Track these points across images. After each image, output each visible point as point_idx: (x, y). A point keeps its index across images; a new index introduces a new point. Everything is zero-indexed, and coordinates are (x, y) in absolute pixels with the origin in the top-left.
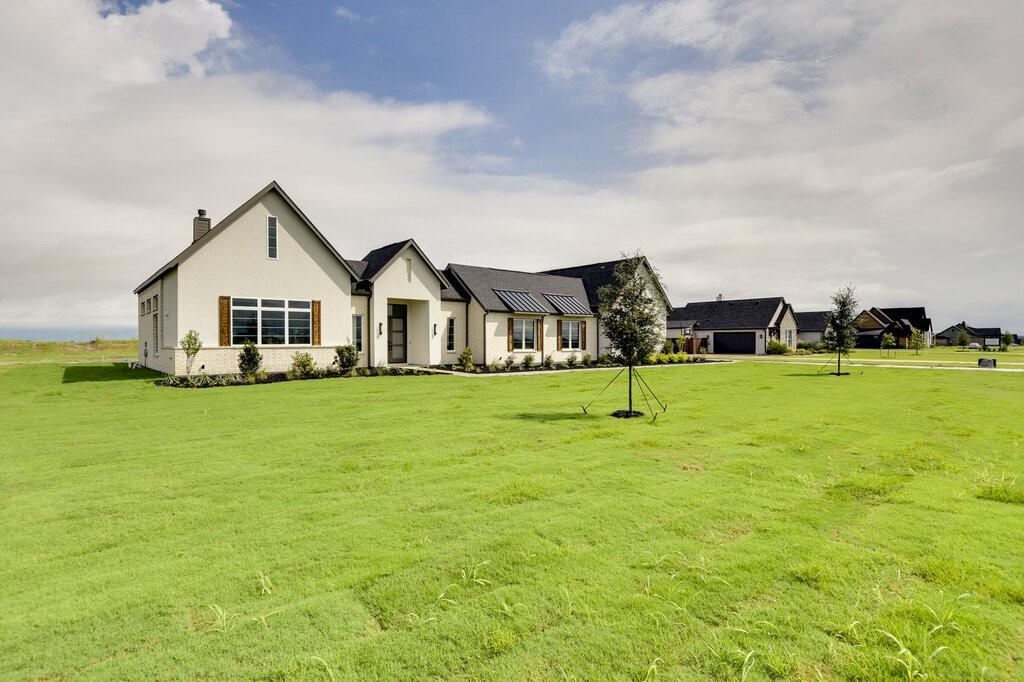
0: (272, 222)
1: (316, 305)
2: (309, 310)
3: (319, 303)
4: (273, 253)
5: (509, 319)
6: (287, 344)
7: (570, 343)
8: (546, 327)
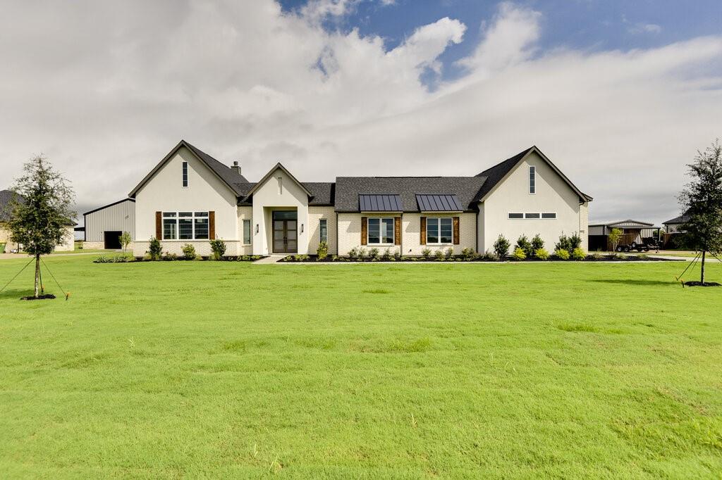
0: (185, 165)
1: (212, 214)
2: (208, 218)
3: (214, 212)
4: (185, 184)
5: (362, 218)
6: (194, 239)
7: (439, 238)
8: (405, 224)
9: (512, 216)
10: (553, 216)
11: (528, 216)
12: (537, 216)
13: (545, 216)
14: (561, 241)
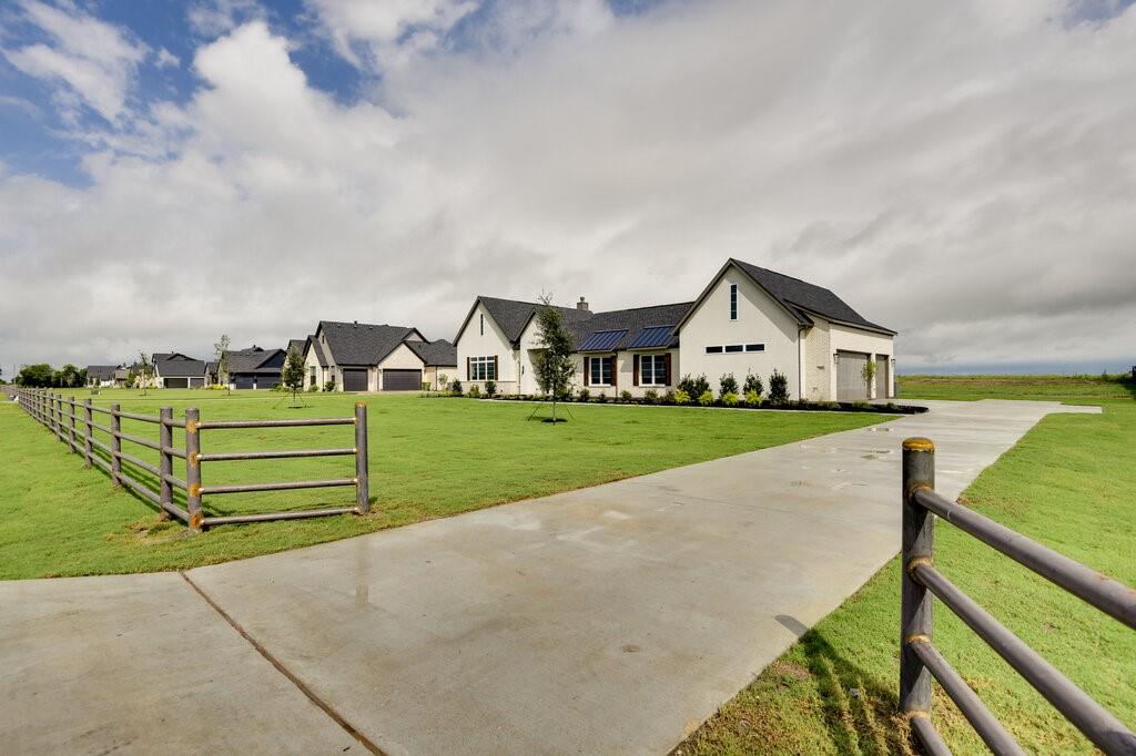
1: (496, 357)
2: (494, 361)
4: (482, 333)
5: (585, 358)
7: (653, 377)
8: (620, 363)
9: (710, 350)
10: (760, 348)
11: (729, 349)
12: (739, 349)
13: (750, 348)
14: (750, 381)
